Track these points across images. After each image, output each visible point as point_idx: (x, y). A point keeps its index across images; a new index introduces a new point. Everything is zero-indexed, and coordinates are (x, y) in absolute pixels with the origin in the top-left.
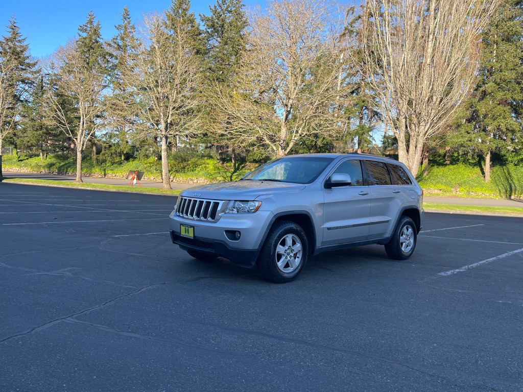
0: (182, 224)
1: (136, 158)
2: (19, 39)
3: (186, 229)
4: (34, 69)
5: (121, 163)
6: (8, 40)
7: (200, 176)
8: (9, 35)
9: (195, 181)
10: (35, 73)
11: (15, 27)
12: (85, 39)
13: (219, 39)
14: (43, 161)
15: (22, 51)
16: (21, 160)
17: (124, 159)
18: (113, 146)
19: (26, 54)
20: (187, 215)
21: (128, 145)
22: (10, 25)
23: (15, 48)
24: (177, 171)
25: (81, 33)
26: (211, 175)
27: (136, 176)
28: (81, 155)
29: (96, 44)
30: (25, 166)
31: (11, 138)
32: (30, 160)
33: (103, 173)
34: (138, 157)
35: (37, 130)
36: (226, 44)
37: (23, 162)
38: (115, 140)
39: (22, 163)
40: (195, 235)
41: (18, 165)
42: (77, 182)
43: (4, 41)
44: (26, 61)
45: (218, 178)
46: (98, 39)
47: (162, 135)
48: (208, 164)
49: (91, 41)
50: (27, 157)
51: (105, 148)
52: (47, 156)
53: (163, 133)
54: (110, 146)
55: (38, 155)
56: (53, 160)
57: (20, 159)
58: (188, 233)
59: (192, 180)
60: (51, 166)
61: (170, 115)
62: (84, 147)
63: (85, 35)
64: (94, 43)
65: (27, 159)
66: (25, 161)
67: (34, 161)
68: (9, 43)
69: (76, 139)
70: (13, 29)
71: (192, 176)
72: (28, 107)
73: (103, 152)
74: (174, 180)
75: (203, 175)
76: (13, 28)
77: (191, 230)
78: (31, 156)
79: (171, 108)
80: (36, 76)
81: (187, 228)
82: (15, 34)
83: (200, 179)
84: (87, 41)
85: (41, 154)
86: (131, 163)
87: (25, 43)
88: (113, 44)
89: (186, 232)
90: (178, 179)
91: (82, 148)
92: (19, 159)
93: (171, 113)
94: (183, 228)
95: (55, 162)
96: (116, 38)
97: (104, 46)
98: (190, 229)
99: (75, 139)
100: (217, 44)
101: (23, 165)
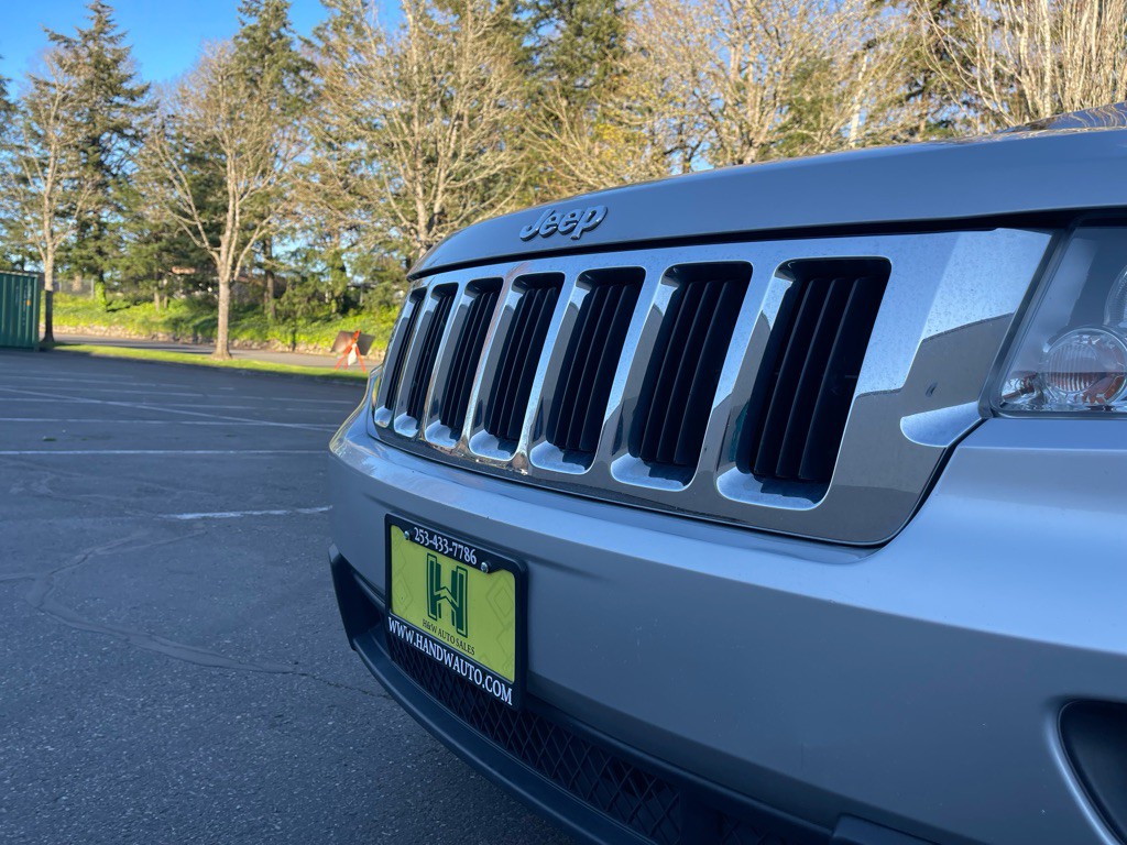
0: (403, 519)
1: (363, 307)
2: (113, 34)
3: (434, 572)
4: (142, 102)
5: (330, 320)
6: (86, 36)
8: (90, 26)
10: (146, 110)
11: (103, 6)
12: (254, 29)
13: (562, 24)
14: (159, 311)
15: (116, 62)
16: (114, 310)
17: (337, 311)
18: (310, 279)
19: (125, 68)
20: (453, 422)
21: (344, 278)
23: (100, 55)
25: (245, 18)
27: (355, 346)
28: (228, 292)
29: (278, 41)
30: (121, 322)
31: (91, 258)
32: (134, 309)
33: (289, 342)
34: (367, 305)
35: (147, 242)
36: (579, 32)
37: (116, 314)
38: (314, 266)
39: (115, 317)
40: (540, 666)
41: (105, 320)
42: (218, 356)
43: (80, 39)
44: (127, 86)
46: (283, 31)
47: (421, 242)
49: (266, 33)
50: (128, 304)
51: (294, 283)
52: (168, 302)
53: (422, 237)
54: (304, 279)
55: (151, 300)
56: (182, 312)
57: (113, 306)
58: (459, 620)
60: (175, 323)
61: (439, 193)
62: (237, 274)
63: (253, 21)
64: (272, 40)
65: (128, 307)
66: (121, 312)
67: (141, 311)
68: (91, 44)
69: (219, 253)
70: (99, 12)
72: (127, 190)
73: (289, 291)
76: (99, 10)
77: (492, 595)
78: (136, 302)
79: (443, 175)
80: (146, 118)
81: (448, 566)
82: (104, 24)
84: (259, 34)
85: (157, 297)
86: (352, 320)
87: (123, 43)
88: (316, 41)
89: (434, 609)
91: (232, 275)
92: (109, 308)
93: (441, 188)
94: (410, 560)
95: (184, 315)
96: (322, 26)
97: (297, 47)
98: (477, 580)
99: (214, 254)
100: (558, 35)
101: (116, 320)
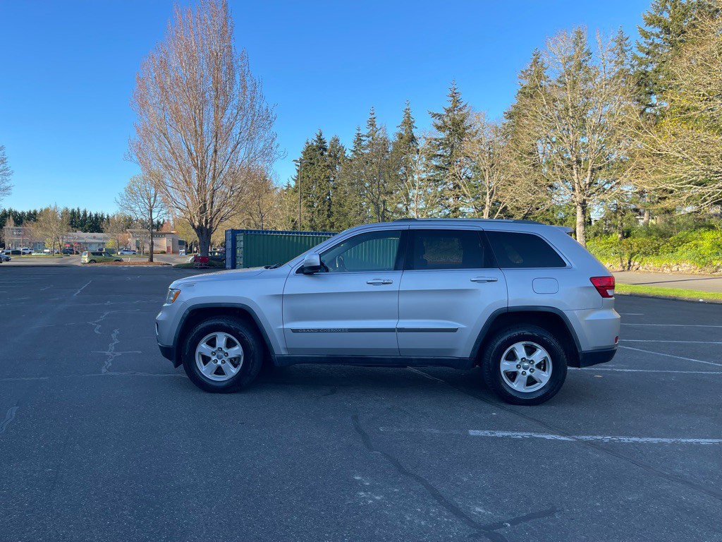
2: (460, 106)
6: (448, 111)
7: (684, 261)
8: (449, 105)
9: (675, 268)
11: (456, 93)
15: (462, 120)
19: (467, 123)
22: (451, 93)
23: (455, 119)
24: (644, 253)
26: (703, 258)
43: (445, 113)
45: (714, 263)
48: (702, 239)
59: (669, 267)
68: (450, 114)
70: (454, 97)
71: (670, 260)
74: (641, 268)
75: (689, 258)
76: (454, 95)
82: (456, 102)
83: (683, 265)
87: (465, 111)
90: (646, 266)
